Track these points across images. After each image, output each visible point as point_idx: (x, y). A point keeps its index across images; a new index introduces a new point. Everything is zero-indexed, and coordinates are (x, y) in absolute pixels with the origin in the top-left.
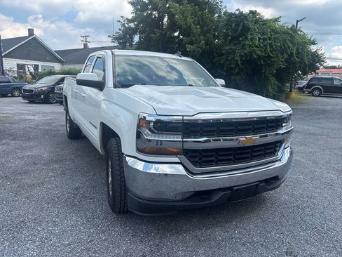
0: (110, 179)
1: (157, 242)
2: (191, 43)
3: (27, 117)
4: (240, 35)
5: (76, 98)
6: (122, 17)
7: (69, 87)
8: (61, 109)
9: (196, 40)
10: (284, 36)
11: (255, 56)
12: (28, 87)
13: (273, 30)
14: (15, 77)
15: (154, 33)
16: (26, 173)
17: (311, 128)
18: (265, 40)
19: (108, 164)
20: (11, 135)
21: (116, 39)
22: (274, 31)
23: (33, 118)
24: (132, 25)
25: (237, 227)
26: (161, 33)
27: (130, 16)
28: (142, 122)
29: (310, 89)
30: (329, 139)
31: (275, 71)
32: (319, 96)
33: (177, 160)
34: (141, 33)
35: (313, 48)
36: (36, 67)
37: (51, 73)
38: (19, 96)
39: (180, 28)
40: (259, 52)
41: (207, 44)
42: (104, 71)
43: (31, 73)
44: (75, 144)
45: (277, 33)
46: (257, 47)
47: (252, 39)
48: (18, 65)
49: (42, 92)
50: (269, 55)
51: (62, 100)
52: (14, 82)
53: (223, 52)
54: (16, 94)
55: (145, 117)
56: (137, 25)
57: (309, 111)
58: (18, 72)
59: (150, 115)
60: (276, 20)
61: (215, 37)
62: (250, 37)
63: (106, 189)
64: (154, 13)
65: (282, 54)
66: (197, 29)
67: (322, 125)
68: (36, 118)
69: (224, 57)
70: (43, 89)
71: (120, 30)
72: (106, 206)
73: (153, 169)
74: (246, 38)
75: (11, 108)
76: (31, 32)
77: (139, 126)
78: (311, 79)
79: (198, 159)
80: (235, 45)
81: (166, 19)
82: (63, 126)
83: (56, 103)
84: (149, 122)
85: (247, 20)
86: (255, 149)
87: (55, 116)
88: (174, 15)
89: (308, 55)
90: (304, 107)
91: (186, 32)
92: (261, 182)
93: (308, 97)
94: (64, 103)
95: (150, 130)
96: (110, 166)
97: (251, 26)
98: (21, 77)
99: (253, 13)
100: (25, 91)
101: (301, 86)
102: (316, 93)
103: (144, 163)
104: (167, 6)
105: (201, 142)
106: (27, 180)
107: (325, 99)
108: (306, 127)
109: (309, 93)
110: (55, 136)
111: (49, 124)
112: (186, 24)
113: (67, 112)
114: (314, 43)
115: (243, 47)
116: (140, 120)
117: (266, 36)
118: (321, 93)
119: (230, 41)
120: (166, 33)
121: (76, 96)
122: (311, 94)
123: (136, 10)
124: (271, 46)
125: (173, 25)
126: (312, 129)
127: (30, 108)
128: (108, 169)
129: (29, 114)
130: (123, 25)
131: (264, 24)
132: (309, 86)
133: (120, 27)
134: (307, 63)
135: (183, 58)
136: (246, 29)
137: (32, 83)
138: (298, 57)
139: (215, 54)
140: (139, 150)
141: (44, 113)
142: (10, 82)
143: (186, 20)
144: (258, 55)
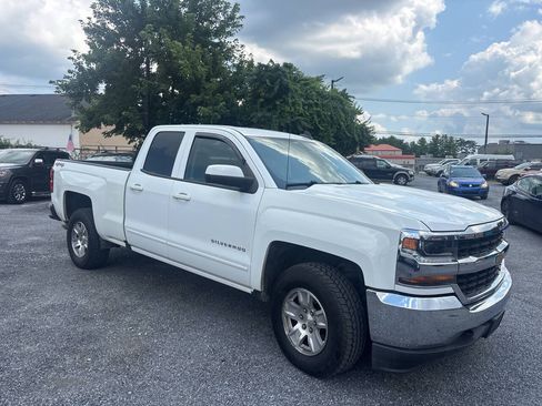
2: (204, 104)
6: (74, 51)
13: (318, 94)
18: (310, 106)
21: (65, 87)
22: (321, 95)
24: (93, 66)
28: (409, 242)
33: (450, 290)
34: (108, 81)
35: (361, 119)
45: (324, 97)
46: (301, 115)
47: (294, 104)
60: (318, 80)
62: (290, 101)
64: (130, 49)
74: (286, 102)
77: (402, 247)
88: (176, 58)
89: (356, 130)
95: (419, 251)
99: (289, 67)
115: (281, 115)
116: (403, 239)
117: (311, 101)
119: (262, 105)
124: (319, 116)
130: (78, 65)
131: (306, 84)
133: (73, 68)
134: (357, 139)
136: (284, 90)
138: (349, 132)
140: (402, 281)
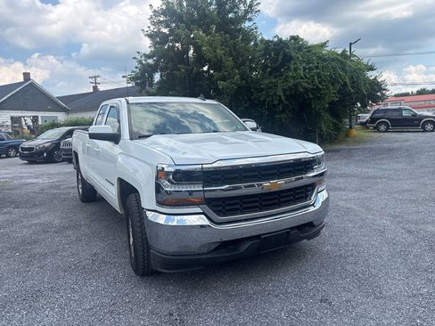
0: (131, 240)
1: (185, 300)
2: (224, 79)
3: (28, 181)
4: (282, 65)
5: (88, 154)
6: (138, 53)
7: (79, 141)
8: (70, 168)
9: (229, 74)
10: (334, 64)
11: (301, 90)
12: (27, 144)
13: (320, 58)
14: (10, 134)
15: (179, 70)
16: (35, 242)
17: (371, 170)
18: (311, 69)
19: (128, 224)
20: (12, 202)
21: (133, 79)
22: (322, 58)
23: (35, 181)
24: (150, 61)
25: (271, 280)
26: (186, 69)
27: (148, 51)
28: (161, 174)
29: (374, 123)
30: (389, 182)
31: (327, 105)
32: (386, 131)
33: (199, 210)
34: (162, 70)
35: (371, 75)
36: (35, 119)
37: (54, 125)
38: (16, 156)
39: (209, 61)
40: (306, 85)
41: (242, 79)
42: (119, 122)
43: (29, 127)
44: (90, 208)
45: (325, 60)
46: (302, 78)
47: (295, 70)
48: (12, 118)
49: (46, 149)
50: (318, 87)
51: (71, 157)
52: (9, 139)
53: (262, 86)
54: (12, 153)
55: (163, 168)
56: (157, 61)
57: (371, 150)
58: (13, 127)
59: (169, 166)
60: (323, 45)
61: (252, 69)
62: (292, 67)
63: (128, 253)
64: (177, 45)
65: (333, 84)
66: (229, 62)
67: (384, 167)
68: (40, 181)
69: (264, 93)
70: (46, 145)
71: (136, 68)
72: (129, 269)
73: (175, 221)
74: (289, 69)
75: (7, 171)
76: (27, 76)
77: (157, 178)
78: (375, 112)
79: (221, 208)
80: (275, 77)
81: (192, 51)
82: (73, 188)
83: (63, 161)
84: (168, 173)
85: (288, 47)
86: (283, 195)
87: (63, 177)
88: (200, 47)
89: (365, 85)
90: (366, 146)
91: (217, 65)
92: (292, 228)
93: (372, 134)
94: (74, 161)
95: (169, 181)
96: (130, 226)
97: (293, 54)
98: (16, 132)
99: (295, 39)
100: (23, 149)
101: (364, 121)
102: (383, 128)
103: (165, 216)
104: (192, 36)
105: (222, 190)
106: (38, 250)
107: (394, 135)
108: (364, 170)
109: (375, 128)
110: (65, 200)
111: (57, 187)
112: (216, 57)
113: (78, 171)
114: (372, 69)
115: (286, 80)
116: (158, 171)
117: (311, 65)
118: (388, 128)
119: (270, 73)
120: (193, 69)
121: (88, 151)
122: (377, 129)
123: (155, 44)
124: (319, 76)
125: (201, 59)
126: (371, 172)
127: (31, 170)
128: (128, 230)
129: (30, 177)
130: (140, 62)
131: (309, 51)
132: (373, 120)
133: (137, 64)
134: (365, 93)
135: (208, 101)
136: (288, 59)
137: (31, 139)
138: (353, 88)
139: (252, 90)
140: (160, 203)
141: (49, 174)
142: (4, 140)
143: (215, 52)
144: (304, 88)
